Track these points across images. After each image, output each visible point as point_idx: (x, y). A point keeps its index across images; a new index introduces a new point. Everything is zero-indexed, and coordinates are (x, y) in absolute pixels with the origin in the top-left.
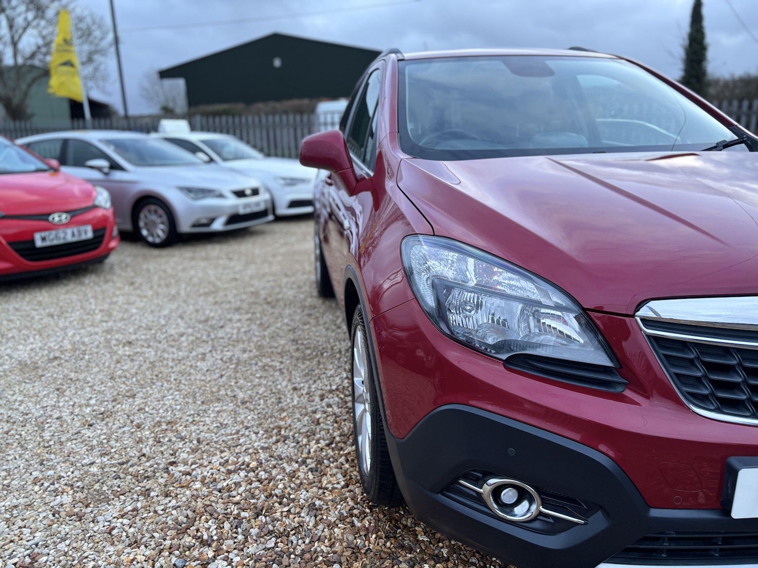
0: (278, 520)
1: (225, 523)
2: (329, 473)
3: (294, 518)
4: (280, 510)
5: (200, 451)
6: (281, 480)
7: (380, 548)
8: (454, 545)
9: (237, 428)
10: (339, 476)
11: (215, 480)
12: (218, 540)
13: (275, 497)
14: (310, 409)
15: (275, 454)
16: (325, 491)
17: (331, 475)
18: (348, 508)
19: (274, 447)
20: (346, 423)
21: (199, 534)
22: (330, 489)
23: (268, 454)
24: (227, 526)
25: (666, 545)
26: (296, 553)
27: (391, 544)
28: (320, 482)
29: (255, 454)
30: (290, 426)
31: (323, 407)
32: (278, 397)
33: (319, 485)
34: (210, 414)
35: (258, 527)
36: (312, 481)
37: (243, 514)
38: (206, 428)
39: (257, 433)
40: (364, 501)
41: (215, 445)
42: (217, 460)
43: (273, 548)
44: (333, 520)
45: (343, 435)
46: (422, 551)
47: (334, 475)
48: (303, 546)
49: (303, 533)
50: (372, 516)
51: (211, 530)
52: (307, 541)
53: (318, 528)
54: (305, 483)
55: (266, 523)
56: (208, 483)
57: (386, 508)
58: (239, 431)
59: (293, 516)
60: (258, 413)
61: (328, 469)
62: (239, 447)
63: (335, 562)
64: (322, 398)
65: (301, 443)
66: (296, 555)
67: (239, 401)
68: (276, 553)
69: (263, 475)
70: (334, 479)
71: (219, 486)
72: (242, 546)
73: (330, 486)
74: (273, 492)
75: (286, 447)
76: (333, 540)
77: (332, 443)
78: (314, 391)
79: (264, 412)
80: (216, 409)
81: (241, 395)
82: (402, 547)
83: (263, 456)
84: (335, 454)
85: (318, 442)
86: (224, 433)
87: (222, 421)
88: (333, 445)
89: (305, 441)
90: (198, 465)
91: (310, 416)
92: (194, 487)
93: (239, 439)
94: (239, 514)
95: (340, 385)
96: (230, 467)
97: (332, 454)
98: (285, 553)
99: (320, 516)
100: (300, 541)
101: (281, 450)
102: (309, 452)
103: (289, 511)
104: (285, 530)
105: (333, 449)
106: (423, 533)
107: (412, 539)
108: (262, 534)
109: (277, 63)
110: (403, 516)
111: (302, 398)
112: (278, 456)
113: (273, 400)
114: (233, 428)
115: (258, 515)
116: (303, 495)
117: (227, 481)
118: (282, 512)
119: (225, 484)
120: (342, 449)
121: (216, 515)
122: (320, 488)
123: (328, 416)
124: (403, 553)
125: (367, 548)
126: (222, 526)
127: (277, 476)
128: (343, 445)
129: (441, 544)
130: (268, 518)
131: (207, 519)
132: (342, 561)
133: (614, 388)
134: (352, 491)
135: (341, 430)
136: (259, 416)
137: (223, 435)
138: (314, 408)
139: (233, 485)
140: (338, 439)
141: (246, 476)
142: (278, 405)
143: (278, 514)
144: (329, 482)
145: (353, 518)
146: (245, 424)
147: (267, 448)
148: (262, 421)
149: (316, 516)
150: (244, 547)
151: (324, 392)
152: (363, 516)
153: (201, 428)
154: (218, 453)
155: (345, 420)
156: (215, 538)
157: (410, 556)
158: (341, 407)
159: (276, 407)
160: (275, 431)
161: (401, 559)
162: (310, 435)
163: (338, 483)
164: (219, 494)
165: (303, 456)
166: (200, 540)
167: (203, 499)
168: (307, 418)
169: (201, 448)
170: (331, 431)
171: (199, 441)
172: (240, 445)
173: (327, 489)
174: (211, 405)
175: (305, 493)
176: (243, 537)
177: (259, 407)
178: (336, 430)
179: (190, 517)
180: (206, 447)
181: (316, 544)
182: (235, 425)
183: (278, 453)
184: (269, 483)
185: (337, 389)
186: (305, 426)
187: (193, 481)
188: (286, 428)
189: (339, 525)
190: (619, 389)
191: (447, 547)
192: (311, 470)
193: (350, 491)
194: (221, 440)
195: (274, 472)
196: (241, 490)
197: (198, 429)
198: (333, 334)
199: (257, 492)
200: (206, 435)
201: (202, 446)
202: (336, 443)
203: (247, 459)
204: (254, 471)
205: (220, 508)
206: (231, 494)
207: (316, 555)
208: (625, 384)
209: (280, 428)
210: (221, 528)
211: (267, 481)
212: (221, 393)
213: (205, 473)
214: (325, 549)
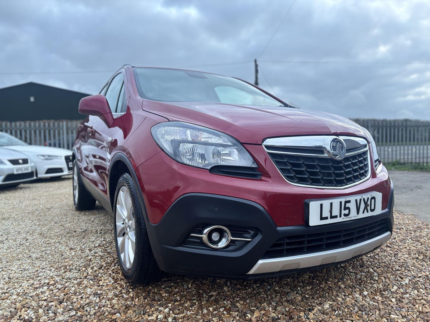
0: (75, 302)
1: (39, 310)
2: (103, 279)
3: (86, 300)
4: (76, 298)
5: (12, 283)
6: (72, 287)
7: (141, 303)
8: (183, 295)
9: (36, 269)
10: (110, 279)
11: (26, 293)
12: (36, 318)
13: (70, 294)
14: (84, 256)
15: (65, 277)
16: (103, 287)
17: (104, 280)
18: (119, 291)
19: (64, 275)
20: (108, 258)
21: (21, 318)
22: (105, 285)
23: (60, 278)
24: (41, 311)
25: (286, 247)
26: (91, 314)
27: (148, 300)
28: (98, 283)
29: (52, 278)
30: (72, 264)
31: (92, 254)
32: (60, 253)
33: (98, 285)
34: (14, 266)
35: (62, 308)
36: (93, 284)
37: (50, 304)
38: (13, 272)
39: (51, 270)
40: (128, 287)
41: (22, 279)
42: (25, 284)
43: (75, 315)
44: (111, 297)
45: (108, 263)
46: (165, 300)
47: (107, 279)
48: (94, 311)
49: (93, 305)
50: (134, 291)
51: (30, 314)
52: (97, 308)
53: (102, 301)
54: (89, 285)
55: (67, 305)
56: (22, 295)
57: (141, 288)
58: (38, 270)
59: (85, 299)
60: (49, 262)
61: (102, 278)
62: (39, 277)
63: (117, 313)
64: (90, 250)
65: (81, 271)
66: (91, 315)
67: (34, 258)
68: (77, 316)
69: (60, 286)
70: (107, 280)
71: (31, 295)
72: (54, 318)
73: (105, 284)
74: (68, 292)
75: (72, 273)
76: (113, 305)
77: (101, 268)
78: (84, 248)
79: (53, 261)
80: (18, 264)
81: (34, 256)
82: (155, 300)
83: (57, 279)
84: (104, 272)
85: (92, 268)
86: (27, 272)
87: (24, 268)
88: (103, 268)
89: (84, 269)
90: (12, 288)
91: (84, 259)
92: (13, 298)
93: (39, 274)
94: (48, 305)
95: (100, 244)
96: (36, 286)
97: (102, 272)
98: (83, 316)
99: (102, 297)
100: (92, 309)
101: (68, 275)
102: (88, 273)
103: (82, 298)
104: (81, 306)
105: (103, 270)
106: (165, 293)
107: (159, 296)
108: (66, 311)
109: (32, 99)
110: (152, 289)
111: (77, 252)
112: (67, 278)
113: (58, 255)
114: (33, 270)
115: (61, 303)
116: (89, 290)
117: (35, 293)
118: (77, 298)
119: (34, 294)
120: (108, 269)
121: (32, 307)
122: (99, 286)
123: (96, 257)
124: (156, 302)
125: (134, 304)
126: (37, 311)
127: (69, 286)
128: (109, 267)
129: (175, 296)
130: (68, 302)
131: (25, 310)
132: (121, 312)
133: (257, 177)
134: (119, 284)
135: (106, 262)
136: (50, 262)
137: (26, 273)
138: (86, 255)
139: (40, 293)
140: (105, 265)
141: (48, 288)
142: (62, 257)
143: (75, 300)
144: (104, 283)
145: (123, 294)
146: (41, 267)
147: (59, 275)
148: (53, 264)
149: (99, 297)
150: (55, 318)
151: (91, 248)
152: (129, 292)
153: (11, 272)
154: (25, 281)
155: (107, 257)
156: (34, 317)
157: (159, 303)
158: (104, 252)
159: (61, 258)
160: (62, 268)
161: (155, 305)
162: (86, 266)
163: (110, 282)
164: (31, 298)
165: (84, 275)
166: (24, 319)
167: (20, 302)
168: (82, 260)
169: (12, 281)
170: (100, 263)
171: (9, 278)
172: (40, 276)
173: (103, 286)
174: (14, 262)
175: (90, 289)
176: (53, 314)
177: (49, 259)
178: (103, 262)
179: (13, 311)
180: (16, 280)
181: (103, 308)
182: (34, 268)
183: (67, 277)
184: (64, 289)
185: (99, 246)
186: (82, 263)
187: (11, 295)
188: (70, 266)
189: (115, 299)
190: (259, 177)
191: (179, 296)
192: (92, 280)
193: (118, 284)
194: (26, 276)
195: (67, 284)
196: (46, 295)
197: (8, 273)
198: (90, 225)
199: (58, 294)
200: (14, 275)
201: (13, 280)
202: (104, 267)
203: (47, 281)
204: (53, 286)
205: (34, 304)
206: (40, 297)
207: (104, 312)
208: (261, 175)
209: (66, 266)
210: (37, 312)
211: (64, 288)
212: (19, 256)
213: (19, 291)
214: (109, 309)
